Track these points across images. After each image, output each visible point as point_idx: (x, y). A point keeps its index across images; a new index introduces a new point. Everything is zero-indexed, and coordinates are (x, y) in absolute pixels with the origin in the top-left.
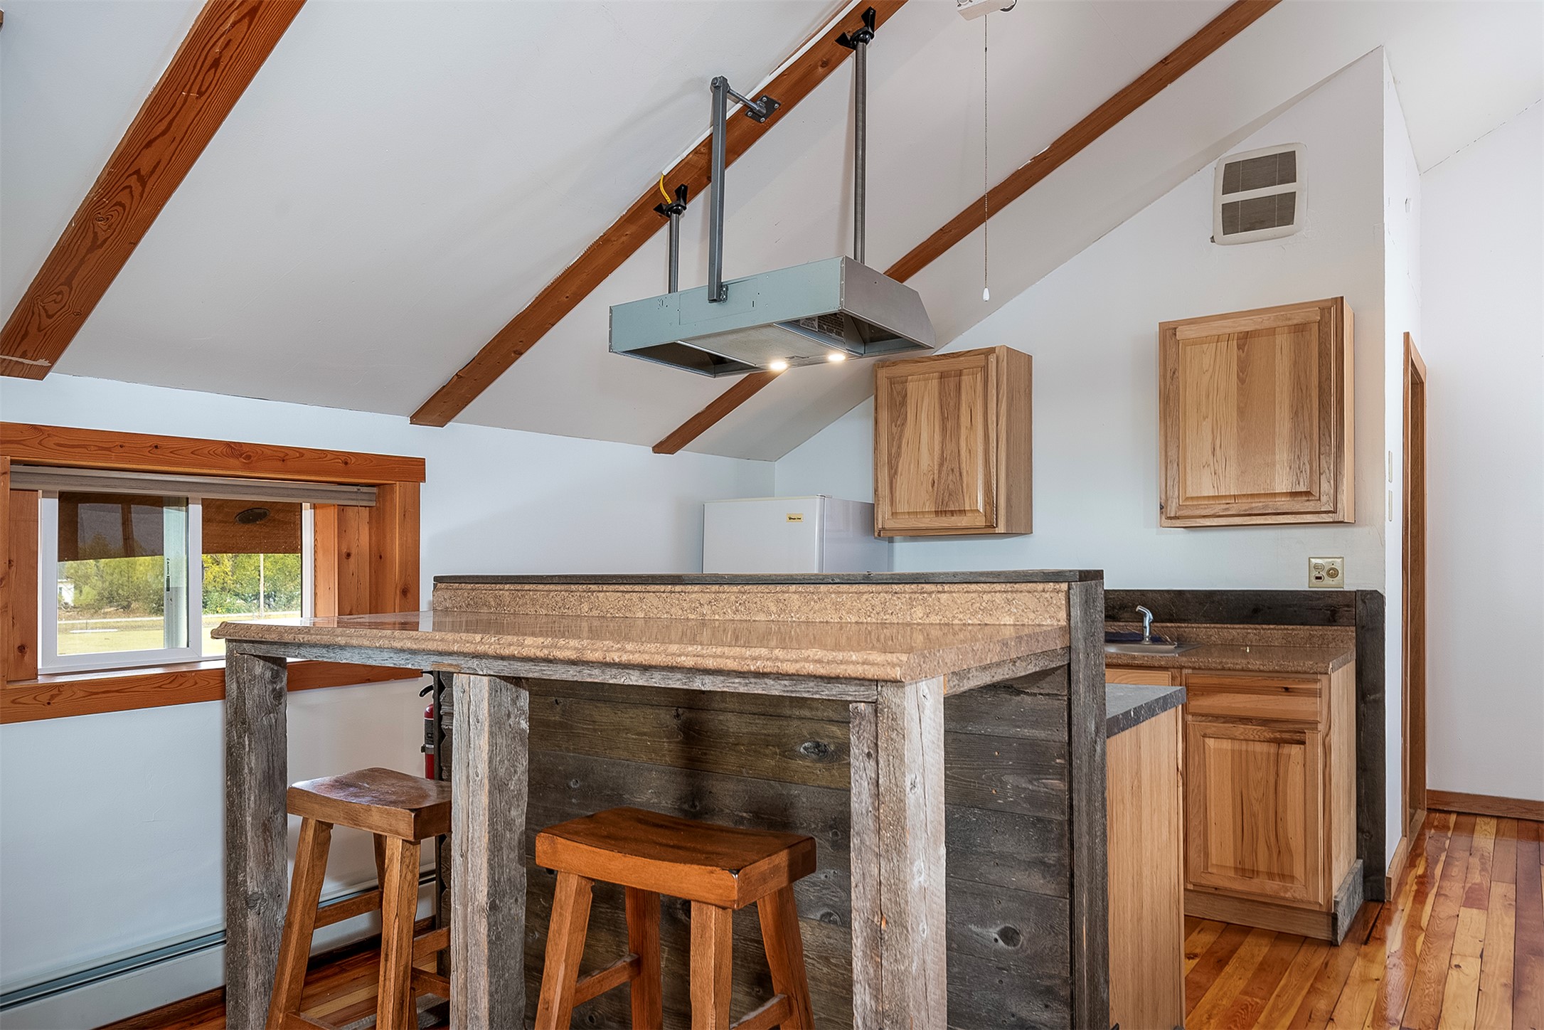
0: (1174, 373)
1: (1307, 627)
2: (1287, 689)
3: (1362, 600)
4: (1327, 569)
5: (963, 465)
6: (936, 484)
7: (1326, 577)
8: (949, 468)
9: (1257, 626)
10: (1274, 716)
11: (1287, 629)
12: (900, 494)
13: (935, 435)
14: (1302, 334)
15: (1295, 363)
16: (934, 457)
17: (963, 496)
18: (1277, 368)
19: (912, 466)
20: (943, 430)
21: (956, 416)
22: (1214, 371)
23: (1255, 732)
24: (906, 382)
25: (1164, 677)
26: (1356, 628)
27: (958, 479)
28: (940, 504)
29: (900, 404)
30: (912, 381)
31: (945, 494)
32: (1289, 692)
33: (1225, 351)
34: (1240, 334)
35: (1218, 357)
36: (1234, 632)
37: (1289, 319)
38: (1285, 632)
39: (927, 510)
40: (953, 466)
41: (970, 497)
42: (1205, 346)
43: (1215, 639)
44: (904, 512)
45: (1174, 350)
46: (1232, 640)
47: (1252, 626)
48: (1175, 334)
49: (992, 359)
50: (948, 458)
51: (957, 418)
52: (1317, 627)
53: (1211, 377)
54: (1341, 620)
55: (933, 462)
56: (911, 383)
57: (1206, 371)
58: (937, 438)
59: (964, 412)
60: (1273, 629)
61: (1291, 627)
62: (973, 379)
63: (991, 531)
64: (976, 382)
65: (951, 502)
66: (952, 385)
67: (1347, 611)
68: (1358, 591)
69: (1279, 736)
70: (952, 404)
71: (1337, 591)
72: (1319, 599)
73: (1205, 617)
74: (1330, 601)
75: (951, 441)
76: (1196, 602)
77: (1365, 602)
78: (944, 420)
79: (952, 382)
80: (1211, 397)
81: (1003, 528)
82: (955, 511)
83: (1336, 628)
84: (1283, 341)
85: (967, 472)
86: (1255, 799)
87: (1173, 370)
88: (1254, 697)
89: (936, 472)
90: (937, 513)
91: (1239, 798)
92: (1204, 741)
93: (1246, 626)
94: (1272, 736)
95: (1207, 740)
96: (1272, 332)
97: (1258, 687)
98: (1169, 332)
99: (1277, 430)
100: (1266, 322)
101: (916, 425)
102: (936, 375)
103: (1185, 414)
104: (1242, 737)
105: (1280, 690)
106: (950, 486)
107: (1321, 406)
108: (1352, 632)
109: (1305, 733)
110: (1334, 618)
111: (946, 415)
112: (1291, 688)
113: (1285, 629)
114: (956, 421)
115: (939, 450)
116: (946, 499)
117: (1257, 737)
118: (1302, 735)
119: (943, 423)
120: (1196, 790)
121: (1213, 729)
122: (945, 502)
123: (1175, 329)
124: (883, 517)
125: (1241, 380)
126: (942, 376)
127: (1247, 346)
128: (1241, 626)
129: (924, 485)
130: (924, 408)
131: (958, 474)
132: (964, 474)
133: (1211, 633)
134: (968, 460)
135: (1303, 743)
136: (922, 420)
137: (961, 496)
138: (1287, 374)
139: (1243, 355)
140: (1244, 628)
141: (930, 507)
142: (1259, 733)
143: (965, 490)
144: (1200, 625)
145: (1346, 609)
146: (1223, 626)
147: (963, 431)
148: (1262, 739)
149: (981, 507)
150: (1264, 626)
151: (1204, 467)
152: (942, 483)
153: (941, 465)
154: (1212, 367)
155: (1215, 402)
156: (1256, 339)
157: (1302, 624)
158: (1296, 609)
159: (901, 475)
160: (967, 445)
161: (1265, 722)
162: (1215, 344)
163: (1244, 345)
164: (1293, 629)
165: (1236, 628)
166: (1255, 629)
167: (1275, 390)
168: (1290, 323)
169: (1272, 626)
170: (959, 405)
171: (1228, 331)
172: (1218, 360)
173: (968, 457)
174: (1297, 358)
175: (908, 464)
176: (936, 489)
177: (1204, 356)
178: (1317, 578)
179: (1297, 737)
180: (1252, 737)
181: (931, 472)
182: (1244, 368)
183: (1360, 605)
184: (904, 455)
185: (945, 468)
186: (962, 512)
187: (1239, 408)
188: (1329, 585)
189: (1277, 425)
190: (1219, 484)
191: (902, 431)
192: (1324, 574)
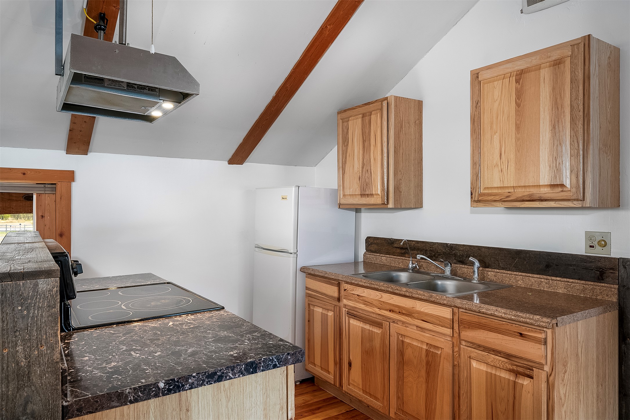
0: (477, 103)
1: (582, 282)
2: (521, 334)
3: (623, 266)
4: (598, 240)
5: (372, 168)
6: (361, 179)
7: (597, 246)
8: (366, 170)
9: (549, 277)
10: (513, 353)
11: (568, 282)
12: (346, 185)
13: (360, 151)
14: (559, 67)
15: (554, 89)
16: (360, 163)
17: (372, 186)
18: (541, 94)
19: (351, 168)
20: (363, 147)
21: (369, 139)
22: (501, 100)
23: (501, 362)
24: (348, 121)
25: (448, 311)
26: (619, 286)
27: (370, 175)
28: (362, 190)
29: (346, 134)
30: (351, 120)
31: (364, 184)
32: (523, 337)
33: (508, 85)
34: (517, 72)
35: (504, 90)
36: (533, 280)
37: (550, 57)
38: (566, 283)
39: (357, 194)
40: (368, 168)
41: (375, 186)
42: (496, 83)
43: (520, 283)
44: (348, 195)
45: (477, 88)
46: (531, 285)
47: (545, 277)
48: (478, 77)
49: (385, 104)
50: (365, 164)
51: (369, 140)
52: (590, 283)
53: (499, 104)
54: (607, 279)
55: (359, 166)
56: (350, 121)
57: (496, 100)
58: (361, 152)
59: (372, 136)
60: (558, 280)
61: (571, 280)
62: (376, 116)
63: (385, 206)
64: (377, 118)
65: (367, 189)
66: (367, 121)
67: (612, 273)
68: (621, 258)
69: (515, 369)
70: (367, 132)
71: (604, 257)
72: (591, 262)
73: (515, 267)
74: (599, 264)
75: (367, 154)
76: (510, 257)
77: (625, 268)
78: (364, 141)
79: (367, 118)
80: (499, 118)
81: (391, 205)
82: (369, 194)
83: (603, 285)
84: (546, 74)
85: (374, 171)
86: (500, 411)
87: (476, 102)
88: (500, 336)
89: (361, 172)
90: (361, 195)
91: (490, 407)
92: (470, 361)
93: (541, 276)
94: (511, 368)
95: (472, 361)
96: (538, 68)
97: (503, 329)
98: (475, 75)
99: (541, 139)
100: (535, 61)
101: (352, 145)
102: (361, 116)
103: (484, 131)
104: (492, 364)
105: (516, 334)
106: (366, 180)
107: (572, 119)
108: (615, 288)
109: (533, 370)
110: (602, 278)
111: (365, 139)
112: (523, 334)
113: (567, 282)
114: (369, 142)
115: (362, 159)
116: (365, 187)
117: (502, 366)
118: (531, 371)
119: (364, 143)
120: (465, 395)
121: (475, 354)
122: (364, 189)
123: (478, 73)
124: (340, 197)
125: (518, 105)
126: (364, 116)
127: (522, 79)
128: (538, 276)
129: (356, 179)
130: (355, 135)
131: (370, 173)
132: (372, 173)
133: (518, 279)
134: (374, 165)
135: (531, 377)
136: (355, 142)
137: (371, 186)
138: (548, 98)
139: (519, 87)
140: (539, 278)
141: (358, 192)
142: (503, 364)
143: (373, 183)
144: (512, 273)
145: (611, 271)
146: (526, 274)
147: (372, 148)
148: (505, 368)
149: (379, 193)
150: (553, 278)
151: (495, 166)
152: (363, 178)
153: (363, 168)
154: (500, 97)
155: (501, 121)
156: (527, 74)
157: (579, 279)
158: (575, 268)
159: (347, 174)
160: (373, 156)
161: (508, 356)
162: (501, 81)
163: (520, 79)
164: (572, 282)
165: (534, 277)
166: (547, 279)
167: (540, 109)
168: (550, 59)
169: (558, 279)
170: (370, 133)
171: (509, 70)
172: (503, 91)
173: (374, 163)
174: (555, 85)
175: (349, 167)
176: (360, 182)
177: (495, 90)
178: (591, 246)
179: (528, 372)
180: (498, 365)
181: (359, 172)
182: (519, 95)
183: (622, 270)
184: (347, 162)
185: (364, 170)
186: (372, 195)
187: (516, 124)
188: (598, 252)
189: (541, 136)
190: (504, 178)
191: (347, 148)
192: (595, 243)
